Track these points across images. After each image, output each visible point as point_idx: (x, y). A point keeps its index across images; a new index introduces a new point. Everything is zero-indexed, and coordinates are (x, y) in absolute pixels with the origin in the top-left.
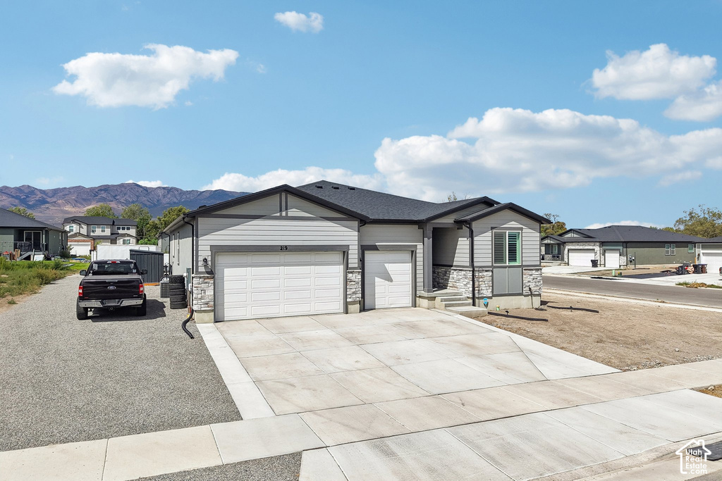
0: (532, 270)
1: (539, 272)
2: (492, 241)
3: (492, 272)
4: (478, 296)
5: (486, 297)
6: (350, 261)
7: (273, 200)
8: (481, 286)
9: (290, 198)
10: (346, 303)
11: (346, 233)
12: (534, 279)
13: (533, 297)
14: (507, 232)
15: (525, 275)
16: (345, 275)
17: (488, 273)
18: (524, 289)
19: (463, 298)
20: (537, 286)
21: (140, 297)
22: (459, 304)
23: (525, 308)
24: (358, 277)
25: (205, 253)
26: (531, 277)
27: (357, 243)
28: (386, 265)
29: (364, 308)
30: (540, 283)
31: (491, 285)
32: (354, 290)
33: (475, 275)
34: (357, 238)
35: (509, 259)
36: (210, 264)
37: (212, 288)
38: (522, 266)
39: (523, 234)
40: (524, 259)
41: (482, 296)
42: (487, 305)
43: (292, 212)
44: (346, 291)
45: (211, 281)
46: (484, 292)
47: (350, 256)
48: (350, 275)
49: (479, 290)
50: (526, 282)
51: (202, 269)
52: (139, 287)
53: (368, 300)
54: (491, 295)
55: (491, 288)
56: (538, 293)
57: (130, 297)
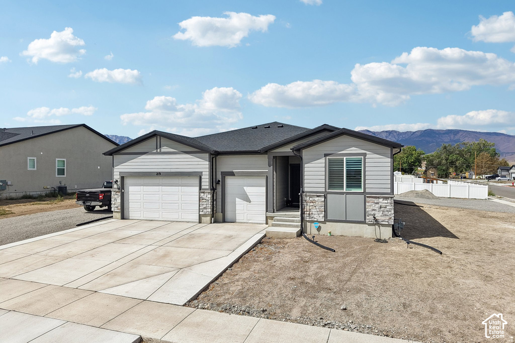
0: (379, 198)
1: (389, 201)
2: (325, 167)
3: (325, 197)
4: (308, 220)
5: (317, 221)
6: (203, 184)
7: (153, 141)
8: (312, 210)
9: (163, 140)
10: (200, 215)
11: (200, 163)
12: (381, 207)
13: (381, 227)
14: (345, 158)
15: (368, 202)
16: (199, 194)
17: (319, 198)
18: (367, 218)
19: (296, 220)
20: (386, 215)
21: (100, 201)
22: (286, 225)
23: (369, 237)
24: (208, 196)
25: (117, 177)
26: (377, 206)
27: (208, 170)
28: (245, 188)
29: (224, 221)
30: (390, 213)
31: (323, 210)
32: (205, 206)
33: (303, 199)
34: (208, 166)
35: (347, 186)
36: (119, 183)
37: (120, 198)
38: (364, 193)
39: (367, 160)
40: (367, 186)
41: (312, 219)
42: (319, 229)
43: (164, 149)
44: (199, 206)
45: (119, 194)
46: (315, 216)
47: (203, 180)
48: (202, 195)
49: (309, 214)
50: (369, 210)
51: (115, 186)
52: (99, 195)
53: (229, 215)
54: (323, 220)
55: (323, 213)
56: (387, 223)
57: (95, 201)
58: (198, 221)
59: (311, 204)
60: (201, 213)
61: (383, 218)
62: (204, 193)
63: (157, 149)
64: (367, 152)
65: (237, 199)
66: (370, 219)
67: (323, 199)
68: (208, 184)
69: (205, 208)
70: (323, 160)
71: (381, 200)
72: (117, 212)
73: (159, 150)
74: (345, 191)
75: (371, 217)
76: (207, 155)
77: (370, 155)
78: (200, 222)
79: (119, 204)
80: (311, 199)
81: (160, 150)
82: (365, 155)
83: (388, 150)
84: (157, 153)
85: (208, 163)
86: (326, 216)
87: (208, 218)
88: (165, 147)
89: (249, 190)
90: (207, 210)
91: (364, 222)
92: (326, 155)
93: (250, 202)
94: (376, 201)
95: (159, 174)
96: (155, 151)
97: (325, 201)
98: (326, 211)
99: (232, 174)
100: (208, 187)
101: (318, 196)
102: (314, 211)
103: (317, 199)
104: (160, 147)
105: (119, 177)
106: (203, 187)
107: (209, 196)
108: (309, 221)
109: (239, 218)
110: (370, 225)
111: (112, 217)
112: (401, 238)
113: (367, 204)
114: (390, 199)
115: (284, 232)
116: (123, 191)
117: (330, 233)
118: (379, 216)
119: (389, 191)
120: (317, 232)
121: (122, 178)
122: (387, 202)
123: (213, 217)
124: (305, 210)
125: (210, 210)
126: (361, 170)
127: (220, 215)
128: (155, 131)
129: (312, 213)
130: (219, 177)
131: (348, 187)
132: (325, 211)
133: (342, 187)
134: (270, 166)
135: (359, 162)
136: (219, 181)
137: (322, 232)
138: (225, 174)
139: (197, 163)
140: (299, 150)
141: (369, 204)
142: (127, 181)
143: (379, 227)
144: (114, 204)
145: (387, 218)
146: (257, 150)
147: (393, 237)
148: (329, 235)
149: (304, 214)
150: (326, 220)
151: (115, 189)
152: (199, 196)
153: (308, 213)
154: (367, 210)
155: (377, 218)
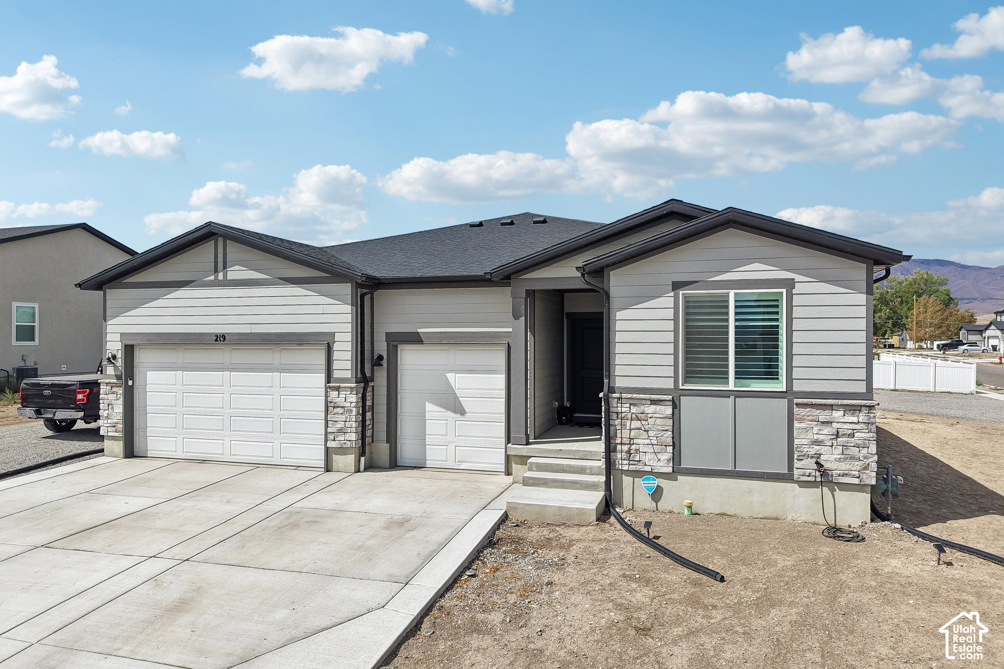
0: (831, 407)
1: (862, 417)
2: (676, 320)
3: (675, 405)
4: (625, 468)
5: (651, 473)
6: (336, 365)
7: (206, 253)
8: (636, 441)
9: (232, 247)
10: (327, 450)
11: (328, 309)
12: (837, 435)
13: (838, 493)
14: (732, 294)
15: (801, 420)
16: (326, 392)
17: (658, 408)
18: (797, 464)
19: (591, 468)
20: (853, 458)
21: (78, 408)
22: (563, 481)
23: (803, 519)
24: (350, 399)
25: (114, 346)
26: (827, 430)
27: (349, 328)
28: (450, 376)
29: (394, 464)
30: (865, 451)
31: (670, 441)
32: (340, 425)
33: (612, 410)
34: (349, 318)
35: (736, 373)
36: (119, 362)
37: (121, 401)
38: (788, 394)
39: (796, 300)
40: (796, 373)
41: (639, 467)
42: (657, 494)
43: (236, 272)
44: (327, 426)
45: (120, 391)
46: (646, 458)
47: (336, 355)
48: (333, 394)
49: (629, 452)
50: (804, 441)
51: (110, 370)
52: (76, 393)
53: (407, 450)
54: (670, 470)
55: (670, 449)
56: (856, 481)
57: (66, 407)
58: (322, 464)
59: (636, 424)
60: (331, 444)
61: (844, 466)
62: (338, 389)
63: (216, 271)
64: (798, 278)
65: (429, 407)
66: (804, 467)
67: (669, 411)
68: (348, 365)
69: (341, 431)
70: (667, 300)
71: (838, 414)
72: (114, 438)
73: (221, 276)
74: (731, 386)
75: (810, 463)
76: (346, 289)
77: (804, 286)
78: (328, 469)
79: (120, 417)
80: (634, 410)
81: (225, 275)
82: (790, 284)
83: (858, 271)
84: (216, 284)
85: (348, 308)
86: (676, 458)
87: (350, 459)
88: (237, 267)
89: (458, 381)
90: (348, 437)
91: (787, 478)
92: (677, 286)
93: (462, 412)
94: (823, 415)
95: (221, 338)
96: (212, 278)
97: (676, 418)
98: (676, 444)
99: (415, 339)
100: (348, 375)
101: (654, 402)
102: (641, 442)
103: (650, 409)
104: (225, 267)
105: (119, 346)
106: (336, 374)
107: (353, 398)
108: (629, 473)
109: (433, 457)
110: (803, 484)
111: (102, 451)
112: (898, 526)
113: (796, 425)
114: (864, 410)
115: (560, 508)
116: (130, 383)
117: (690, 507)
118: (831, 458)
119: (862, 388)
120: (650, 504)
121: (129, 350)
122: (855, 419)
123: (362, 453)
124: (618, 441)
125: (353, 437)
126: (777, 327)
127: (382, 449)
128: (209, 224)
129: (637, 451)
130: (381, 348)
131: (739, 375)
132: (674, 445)
133: (723, 376)
134: (516, 317)
135: (772, 305)
136: (380, 358)
137: (665, 504)
138: (397, 340)
139: (318, 309)
140: (598, 272)
141: (803, 425)
142: (142, 357)
143: (832, 491)
144: (107, 418)
145: (858, 465)
146: (482, 273)
147: (872, 521)
148: (686, 512)
149: (615, 451)
150: (678, 470)
151: (110, 377)
152: (326, 397)
153: (625, 448)
154: (796, 442)
155: (827, 465)
